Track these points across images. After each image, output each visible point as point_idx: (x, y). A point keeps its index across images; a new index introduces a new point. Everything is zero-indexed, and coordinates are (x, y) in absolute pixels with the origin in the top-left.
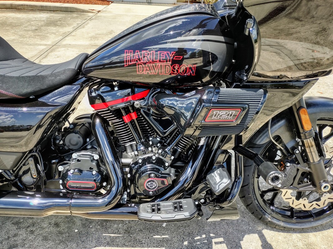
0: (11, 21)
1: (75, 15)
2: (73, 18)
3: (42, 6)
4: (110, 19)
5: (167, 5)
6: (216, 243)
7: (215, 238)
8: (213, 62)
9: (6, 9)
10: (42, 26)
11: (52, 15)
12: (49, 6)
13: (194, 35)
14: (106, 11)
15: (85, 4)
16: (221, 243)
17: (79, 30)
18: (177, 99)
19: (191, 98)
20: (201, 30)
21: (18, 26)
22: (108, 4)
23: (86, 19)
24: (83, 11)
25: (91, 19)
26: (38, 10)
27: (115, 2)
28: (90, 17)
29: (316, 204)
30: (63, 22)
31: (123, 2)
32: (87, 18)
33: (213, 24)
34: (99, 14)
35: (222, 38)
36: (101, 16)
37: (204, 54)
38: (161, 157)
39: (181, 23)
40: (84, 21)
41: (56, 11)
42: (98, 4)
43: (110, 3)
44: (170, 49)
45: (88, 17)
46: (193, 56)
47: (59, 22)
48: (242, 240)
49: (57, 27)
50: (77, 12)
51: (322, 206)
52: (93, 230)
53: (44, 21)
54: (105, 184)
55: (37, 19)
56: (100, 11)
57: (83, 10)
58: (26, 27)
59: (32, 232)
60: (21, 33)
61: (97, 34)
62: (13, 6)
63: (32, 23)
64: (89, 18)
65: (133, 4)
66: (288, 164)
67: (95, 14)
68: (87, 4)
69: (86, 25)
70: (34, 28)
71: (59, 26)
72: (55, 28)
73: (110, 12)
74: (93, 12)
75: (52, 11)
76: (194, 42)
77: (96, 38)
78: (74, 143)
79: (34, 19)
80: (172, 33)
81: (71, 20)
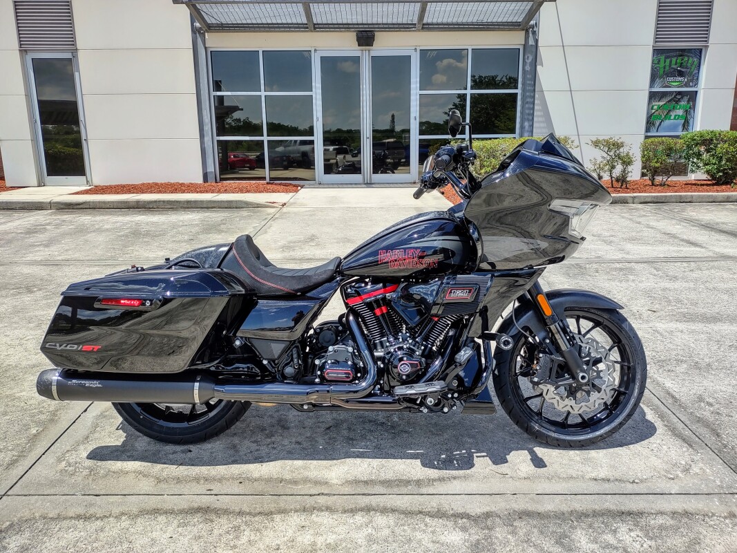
0: (145, 228)
1: (244, 213)
2: (243, 218)
3: (188, 202)
4: (306, 217)
5: (401, 185)
6: (477, 457)
7: (477, 453)
8: (453, 257)
9: (128, 208)
10: (198, 233)
11: (207, 214)
12: (201, 201)
13: (435, 236)
14: (295, 203)
15: (256, 192)
16: (483, 456)
17: (259, 237)
18: (423, 286)
19: (434, 285)
20: (440, 232)
21: (160, 235)
22: (297, 191)
23: (266, 219)
24: (258, 206)
25: (273, 218)
26: (181, 208)
27: (306, 186)
28: (272, 216)
29: (586, 406)
30: (230, 227)
31: (320, 186)
32: (266, 217)
33: (451, 227)
34: (285, 209)
35: (457, 238)
36: (289, 213)
37: (444, 251)
38: (412, 347)
39: (423, 227)
40: (263, 223)
41: (212, 208)
42: (279, 192)
43: (299, 188)
44: (416, 248)
45: (268, 215)
46: (435, 253)
47: (222, 226)
48: (509, 454)
49: (223, 234)
50: (246, 208)
51: (593, 408)
52: (339, 447)
53: (197, 225)
54: (359, 375)
55: (185, 224)
56: (285, 204)
57: (258, 204)
58: (174, 236)
59: (274, 448)
60: (170, 245)
61: (290, 242)
62: (141, 203)
63: (180, 229)
64: (270, 217)
65: (339, 188)
66: (541, 355)
67: (279, 209)
68: (260, 192)
69: (269, 228)
70: (186, 237)
71: (226, 232)
72: (220, 236)
73: (302, 205)
74: (274, 207)
75: (204, 208)
76: (435, 242)
77: (290, 247)
78: (328, 340)
79: (181, 223)
80: (416, 236)
81: (242, 221)
